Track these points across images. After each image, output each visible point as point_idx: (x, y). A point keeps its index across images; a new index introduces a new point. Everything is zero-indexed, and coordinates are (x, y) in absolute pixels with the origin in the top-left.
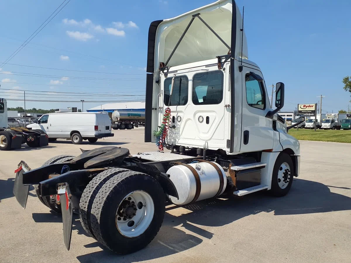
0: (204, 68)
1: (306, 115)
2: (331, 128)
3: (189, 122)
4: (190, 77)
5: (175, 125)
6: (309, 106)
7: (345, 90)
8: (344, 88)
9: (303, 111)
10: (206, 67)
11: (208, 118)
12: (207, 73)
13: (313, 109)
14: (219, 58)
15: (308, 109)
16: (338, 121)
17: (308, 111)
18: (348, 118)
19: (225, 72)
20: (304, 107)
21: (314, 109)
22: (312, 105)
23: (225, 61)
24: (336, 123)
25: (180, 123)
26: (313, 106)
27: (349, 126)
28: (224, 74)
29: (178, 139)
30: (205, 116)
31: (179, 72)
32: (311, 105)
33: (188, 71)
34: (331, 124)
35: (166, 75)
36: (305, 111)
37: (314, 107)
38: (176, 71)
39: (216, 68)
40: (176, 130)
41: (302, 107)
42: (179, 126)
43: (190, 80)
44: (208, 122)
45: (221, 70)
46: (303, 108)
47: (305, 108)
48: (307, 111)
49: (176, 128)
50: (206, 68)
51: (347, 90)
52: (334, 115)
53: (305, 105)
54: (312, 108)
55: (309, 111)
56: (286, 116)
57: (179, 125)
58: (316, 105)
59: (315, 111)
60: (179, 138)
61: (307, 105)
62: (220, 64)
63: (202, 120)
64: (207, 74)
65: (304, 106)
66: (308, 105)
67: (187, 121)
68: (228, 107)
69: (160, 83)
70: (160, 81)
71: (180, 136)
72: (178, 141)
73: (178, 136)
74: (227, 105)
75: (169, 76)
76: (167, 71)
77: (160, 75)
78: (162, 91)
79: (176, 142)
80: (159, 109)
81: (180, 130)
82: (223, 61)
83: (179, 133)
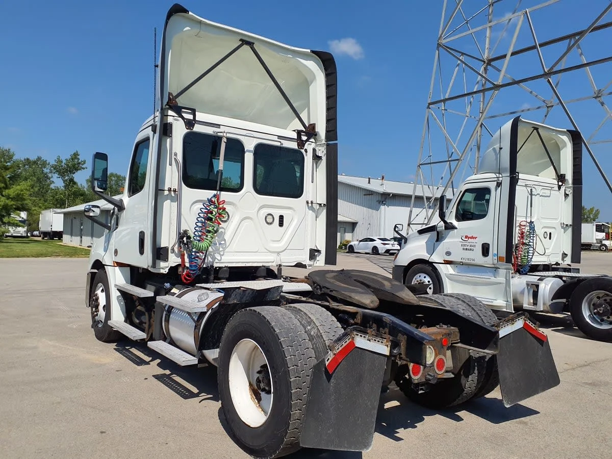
0: (276, 138)
3: (245, 223)
4: (249, 145)
10: (278, 138)
11: (281, 218)
12: (280, 149)
14: (299, 133)
19: (307, 155)
23: (307, 141)
25: (227, 223)
28: (305, 158)
29: (220, 254)
30: (277, 213)
31: (223, 129)
33: (243, 134)
35: (190, 124)
38: (218, 126)
39: (294, 145)
40: (217, 238)
43: (249, 151)
44: (281, 224)
45: (301, 150)
50: (280, 141)
57: (224, 229)
60: (222, 253)
62: (301, 143)
63: (272, 220)
67: (242, 220)
68: (310, 205)
69: (171, 136)
70: (171, 133)
71: (224, 249)
72: (219, 258)
73: (221, 249)
74: (310, 202)
75: (197, 128)
76: (191, 117)
77: (170, 120)
78: (176, 155)
79: (216, 261)
80: (166, 193)
81: (226, 237)
82: (304, 138)
83: (223, 242)
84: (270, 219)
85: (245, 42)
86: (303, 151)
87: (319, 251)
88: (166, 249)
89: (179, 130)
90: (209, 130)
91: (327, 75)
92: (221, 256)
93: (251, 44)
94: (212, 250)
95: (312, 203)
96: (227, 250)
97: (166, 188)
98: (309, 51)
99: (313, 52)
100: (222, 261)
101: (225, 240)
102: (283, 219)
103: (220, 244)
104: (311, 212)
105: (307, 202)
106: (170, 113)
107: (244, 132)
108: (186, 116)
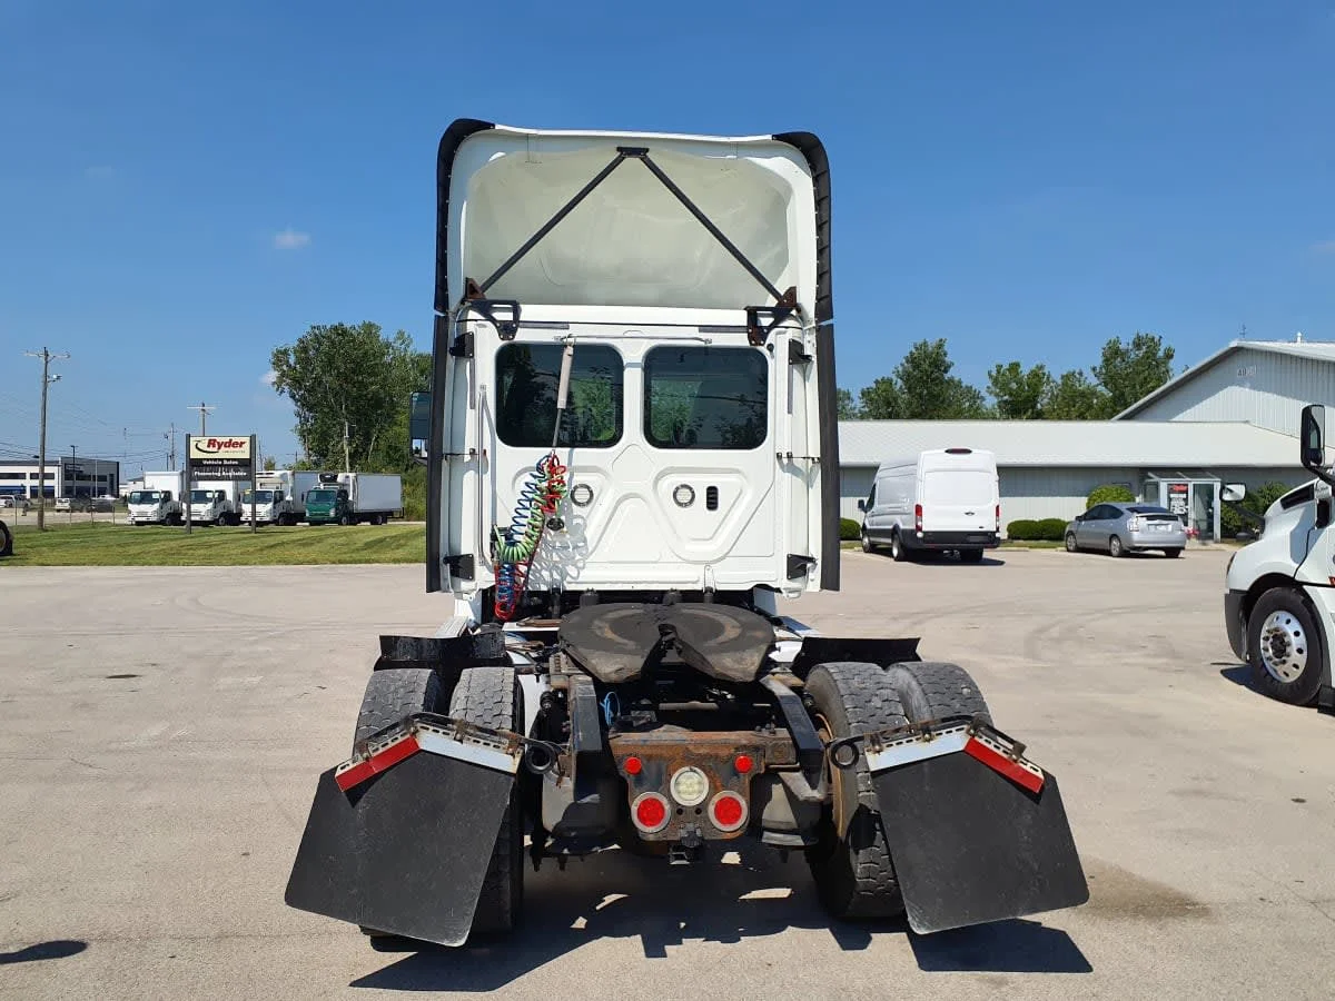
0: (695, 332)
1: (219, 474)
2: (275, 522)
3: (627, 506)
4: (633, 354)
5: (563, 518)
6: (230, 444)
7: (277, 390)
8: (274, 383)
9: (208, 460)
10: (700, 331)
11: (712, 493)
12: (707, 352)
13: (244, 453)
14: (753, 313)
15: (224, 453)
16: (292, 496)
17: (225, 462)
18: (322, 487)
19: (773, 357)
20: (209, 446)
21: (246, 456)
22: (239, 440)
23: (773, 325)
24: (289, 502)
25: (588, 509)
26: (242, 443)
27: (332, 513)
28: (770, 362)
29: (576, 566)
30: (700, 485)
31: (573, 330)
32: (234, 439)
33: (620, 334)
34: (274, 508)
35: (506, 329)
36: (215, 460)
37: (246, 447)
38: (565, 325)
39: (741, 340)
40: (568, 536)
41: (203, 446)
42: (580, 521)
43: (633, 365)
44: (712, 505)
45: (760, 348)
46: (208, 450)
47: (215, 449)
48: (222, 460)
49: (565, 529)
50: (704, 336)
51: (282, 392)
52: (282, 476)
53: (215, 440)
54: (238, 449)
55: (228, 460)
56: (28, 476)
57: (580, 518)
58: (253, 439)
59: (250, 459)
60: (580, 565)
61: (219, 440)
62: (757, 333)
63: (690, 498)
64: (707, 354)
65: (212, 443)
66: (227, 439)
67: (619, 502)
68: (785, 461)
69: (473, 357)
70: (472, 351)
71: (585, 557)
72: (575, 575)
73: (578, 557)
74: (785, 455)
75: (522, 336)
76: (509, 316)
77: (470, 327)
78: (483, 387)
79: (568, 579)
80: (467, 458)
81: (588, 534)
82: (766, 321)
83: (581, 544)
84: (684, 496)
85: (626, 152)
86: (763, 349)
87: (811, 560)
88: (470, 558)
89: (487, 343)
90: (547, 336)
91: (816, 180)
92: (579, 569)
93: (640, 152)
94: (558, 559)
95: (790, 456)
96: (591, 558)
97: (467, 451)
98: (769, 137)
99: (778, 137)
100: (580, 580)
101: (585, 541)
102: (716, 493)
103: (575, 547)
104: (788, 475)
105: (779, 456)
106: (472, 314)
107: (619, 330)
108: (498, 316)
